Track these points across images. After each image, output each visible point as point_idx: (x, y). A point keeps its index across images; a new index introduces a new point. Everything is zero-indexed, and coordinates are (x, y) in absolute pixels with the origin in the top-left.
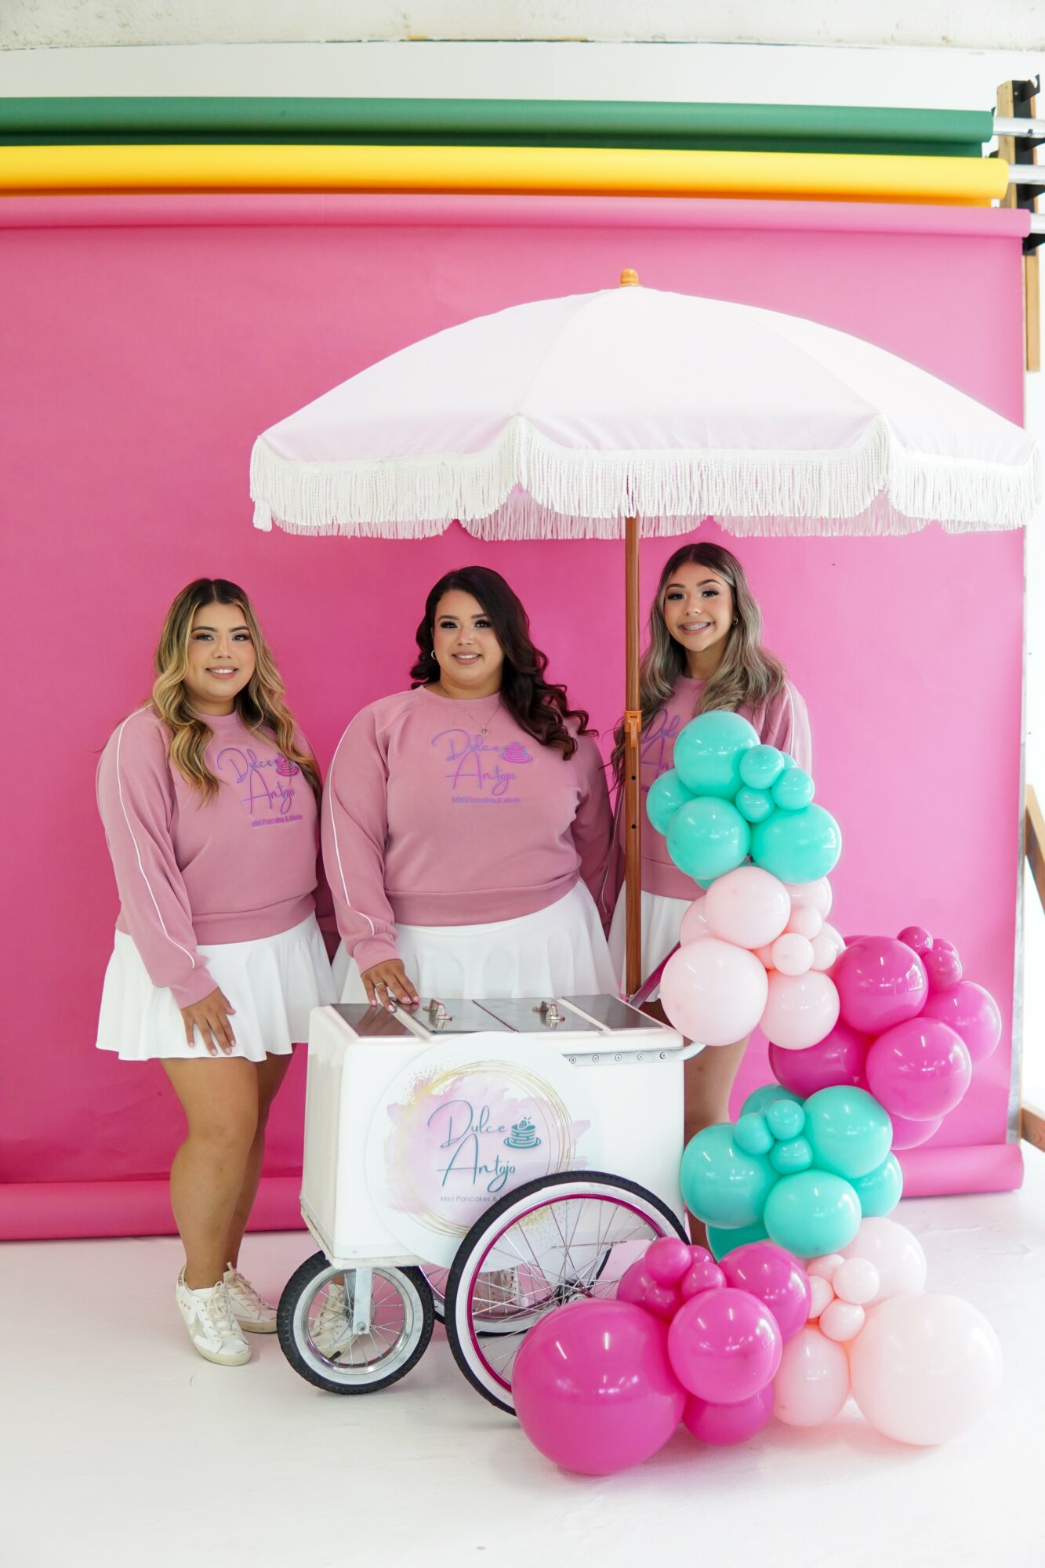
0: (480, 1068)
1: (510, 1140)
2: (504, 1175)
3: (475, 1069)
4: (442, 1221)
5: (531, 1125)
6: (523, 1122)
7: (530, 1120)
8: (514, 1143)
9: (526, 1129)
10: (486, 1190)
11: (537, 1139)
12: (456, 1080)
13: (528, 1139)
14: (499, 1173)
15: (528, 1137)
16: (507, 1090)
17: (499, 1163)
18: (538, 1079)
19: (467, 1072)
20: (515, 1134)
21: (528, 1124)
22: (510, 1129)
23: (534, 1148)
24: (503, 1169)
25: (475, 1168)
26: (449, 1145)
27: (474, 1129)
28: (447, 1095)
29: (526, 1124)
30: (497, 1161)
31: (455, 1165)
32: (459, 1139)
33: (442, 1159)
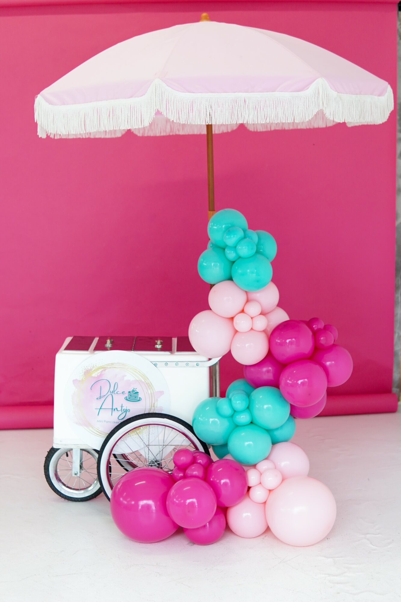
0: (113, 366)
1: (128, 397)
2: (125, 412)
3: (111, 366)
4: (98, 430)
5: (136, 392)
6: (133, 390)
7: (136, 390)
8: (129, 399)
9: (135, 393)
10: (117, 419)
11: (140, 398)
12: (103, 370)
13: (135, 398)
14: (123, 412)
15: (135, 397)
16: (126, 376)
17: (123, 407)
18: (140, 372)
19: (107, 367)
20: (130, 395)
21: (135, 391)
22: (127, 393)
23: (138, 402)
24: (124, 410)
25: (112, 409)
26: (100, 398)
27: (111, 392)
28: (99, 377)
29: (134, 391)
30: (122, 407)
31: (103, 407)
32: (104, 396)
33: (98, 404)
